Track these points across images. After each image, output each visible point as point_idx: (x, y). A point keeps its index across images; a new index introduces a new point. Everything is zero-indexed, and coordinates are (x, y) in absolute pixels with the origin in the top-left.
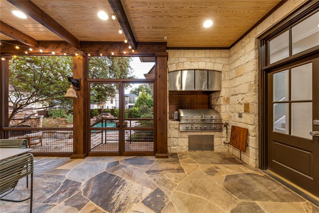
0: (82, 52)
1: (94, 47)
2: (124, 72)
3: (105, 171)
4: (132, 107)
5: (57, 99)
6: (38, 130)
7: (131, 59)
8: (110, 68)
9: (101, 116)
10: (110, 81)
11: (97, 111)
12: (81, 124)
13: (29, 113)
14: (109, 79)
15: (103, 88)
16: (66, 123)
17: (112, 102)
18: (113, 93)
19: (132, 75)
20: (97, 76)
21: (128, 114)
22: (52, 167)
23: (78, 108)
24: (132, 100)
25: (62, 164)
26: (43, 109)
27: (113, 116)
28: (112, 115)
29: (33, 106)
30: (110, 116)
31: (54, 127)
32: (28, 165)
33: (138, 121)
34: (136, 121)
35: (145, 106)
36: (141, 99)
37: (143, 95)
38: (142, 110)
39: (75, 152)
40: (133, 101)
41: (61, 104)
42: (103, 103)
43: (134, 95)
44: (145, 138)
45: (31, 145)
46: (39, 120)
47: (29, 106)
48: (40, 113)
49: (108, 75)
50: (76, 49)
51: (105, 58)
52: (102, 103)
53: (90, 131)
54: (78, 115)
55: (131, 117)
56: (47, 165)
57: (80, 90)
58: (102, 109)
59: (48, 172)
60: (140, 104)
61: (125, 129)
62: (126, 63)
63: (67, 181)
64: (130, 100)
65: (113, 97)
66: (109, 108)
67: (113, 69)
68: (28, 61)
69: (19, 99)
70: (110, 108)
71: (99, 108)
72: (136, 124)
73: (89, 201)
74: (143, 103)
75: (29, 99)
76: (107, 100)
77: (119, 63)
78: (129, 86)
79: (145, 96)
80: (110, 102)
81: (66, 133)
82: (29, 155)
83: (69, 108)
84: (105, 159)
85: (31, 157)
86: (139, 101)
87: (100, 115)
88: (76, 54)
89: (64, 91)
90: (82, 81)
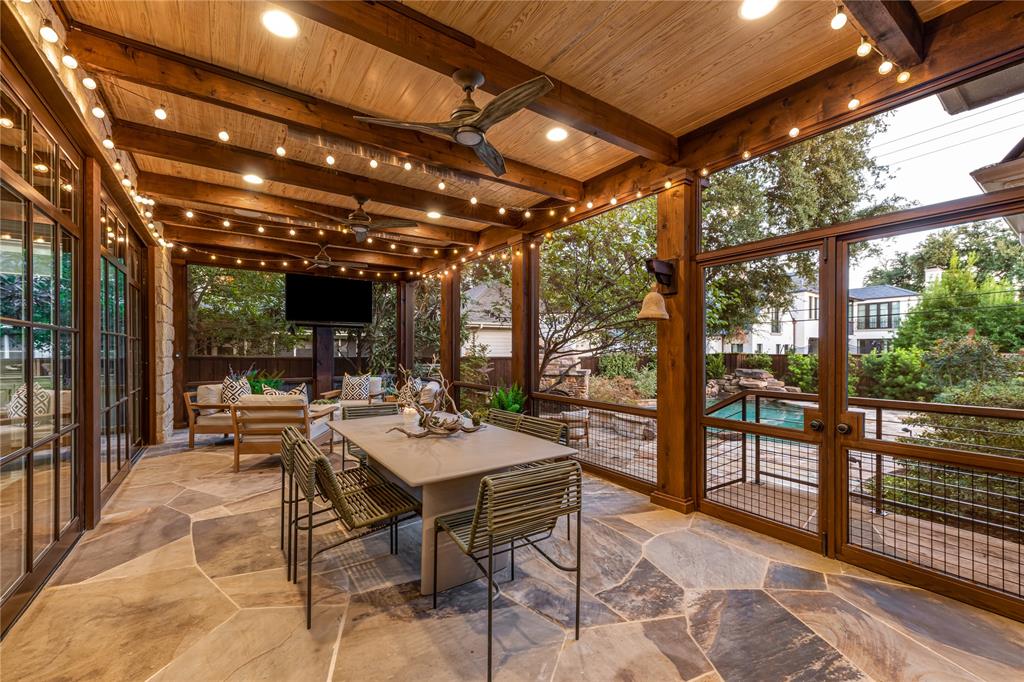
0: (684, 170)
1: (720, 137)
2: (835, 193)
3: (761, 587)
4: (880, 349)
5: (617, 326)
6: (582, 404)
7: (877, 123)
8: (771, 196)
9: (735, 378)
10: (770, 247)
11: (720, 361)
12: (678, 400)
13: (566, 362)
14: (767, 240)
15: (742, 276)
16: (637, 393)
17: (776, 328)
18: (783, 293)
19: (879, 197)
20: (722, 239)
21: (857, 379)
22: (612, 509)
23: (669, 352)
24: (879, 316)
25: (632, 509)
26: (590, 354)
27: (783, 383)
28: (777, 377)
29: (574, 347)
30: (767, 382)
31: (610, 402)
32: (571, 489)
33: (926, 416)
34: (906, 415)
35: (968, 341)
36: (943, 305)
37: (951, 284)
38: (950, 359)
39: (664, 487)
40: (884, 319)
41: (627, 338)
42: (743, 332)
43: (893, 289)
44: (972, 512)
45: (572, 438)
46: (583, 381)
47: (567, 347)
48: (585, 362)
49: (765, 224)
50: (665, 167)
51: (752, 165)
52: (738, 334)
53: (705, 428)
54: (671, 373)
55: (871, 392)
56: (601, 498)
57: (676, 293)
58: (737, 354)
59: (606, 520)
60: (931, 329)
61: (853, 443)
62: (848, 152)
63: (645, 565)
64: (867, 316)
65: (781, 309)
66: (764, 351)
67: (783, 199)
68: (567, 240)
69: (553, 330)
70: (769, 349)
71: (728, 349)
72: (906, 430)
73: (711, 669)
74: (957, 323)
75: (568, 328)
76: (757, 322)
77: (812, 164)
78: (866, 252)
79: (973, 290)
80: (768, 328)
81: (635, 422)
82: (574, 464)
83: (644, 349)
84: (758, 543)
85: (577, 470)
86: (928, 316)
87: (731, 377)
88: (668, 185)
89: (634, 303)
90: (682, 264)
